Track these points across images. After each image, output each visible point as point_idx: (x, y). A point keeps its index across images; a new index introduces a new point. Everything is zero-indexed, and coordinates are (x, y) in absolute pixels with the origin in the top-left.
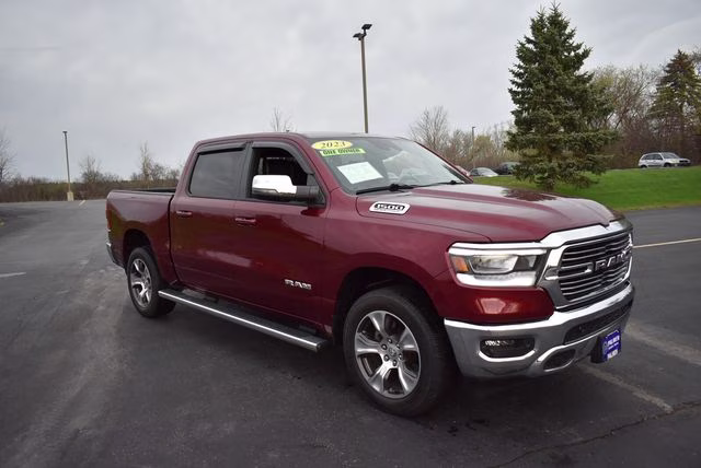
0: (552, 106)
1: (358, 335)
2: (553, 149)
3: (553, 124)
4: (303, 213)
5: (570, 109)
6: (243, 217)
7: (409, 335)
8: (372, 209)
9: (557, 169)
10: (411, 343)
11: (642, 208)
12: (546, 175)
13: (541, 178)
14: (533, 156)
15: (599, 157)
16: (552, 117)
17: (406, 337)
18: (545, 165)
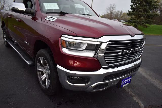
0: (141, 5)
1: (38, 64)
2: (139, 17)
3: (141, 10)
5: (146, 6)
7: (48, 68)
8: (46, 18)
9: (139, 22)
10: (49, 71)
11: (160, 35)
12: (136, 23)
13: (135, 24)
14: (134, 18)
15: (151, 20)
16: (141, 8)
18: (136, 20)
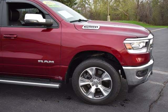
1: (80, 78)
4: (43, 31)
6: (10, 35)
8: (83, 28)
10: (108, 77)
17: (105, 76)
